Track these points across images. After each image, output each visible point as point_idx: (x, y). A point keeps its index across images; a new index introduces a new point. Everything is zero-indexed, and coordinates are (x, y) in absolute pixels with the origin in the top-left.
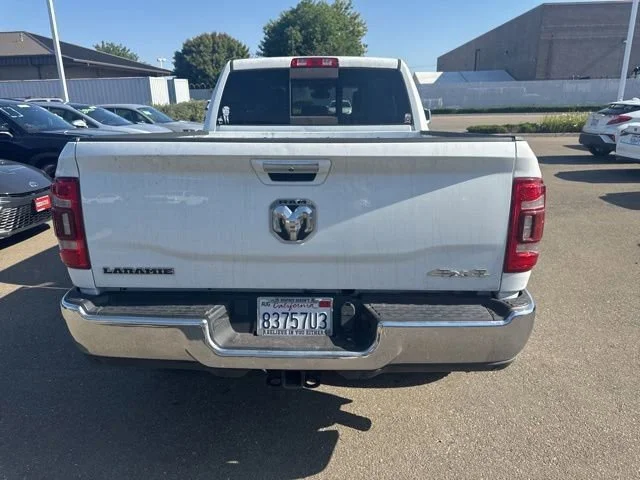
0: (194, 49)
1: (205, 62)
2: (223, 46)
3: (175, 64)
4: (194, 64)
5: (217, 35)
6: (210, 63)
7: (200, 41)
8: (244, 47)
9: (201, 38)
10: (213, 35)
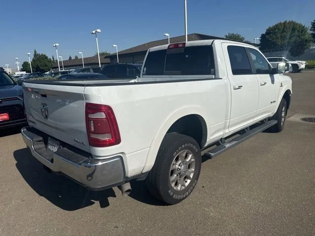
0: (272, 31)
1: (277, 38)
2: (290, 28)
3: (261, 40)
4: (270, 39)
5: (288, 21)
6: (280, 38)
7: (276, 27)
8: (304, 27)
9: (277, 25)
10: (285, 23)
